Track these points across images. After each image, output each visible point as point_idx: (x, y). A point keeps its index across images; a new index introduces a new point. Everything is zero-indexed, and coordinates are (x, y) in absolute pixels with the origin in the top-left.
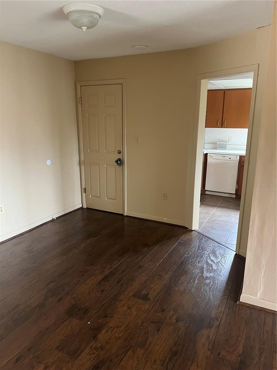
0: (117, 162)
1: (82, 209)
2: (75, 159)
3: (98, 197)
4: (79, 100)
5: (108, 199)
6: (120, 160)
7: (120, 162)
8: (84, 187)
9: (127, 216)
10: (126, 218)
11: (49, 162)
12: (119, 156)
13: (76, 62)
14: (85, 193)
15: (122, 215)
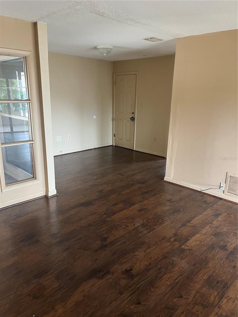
0: (131, 119)
1: (112, 146)
2: (111, 117)
3: (121, 139)
4: (114, 83)
5: (126, 140)
6: (133, 117)
7: (133, 119)
8: (114, 133)
9: (135, 151)
10: (134, 151)
11: (95, 117)
12: (133, 116)
13: (114, 62)
14: (115, 137)
15: (133, 150)
